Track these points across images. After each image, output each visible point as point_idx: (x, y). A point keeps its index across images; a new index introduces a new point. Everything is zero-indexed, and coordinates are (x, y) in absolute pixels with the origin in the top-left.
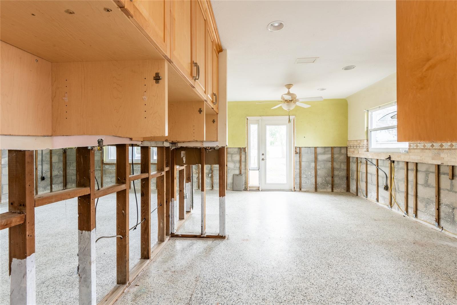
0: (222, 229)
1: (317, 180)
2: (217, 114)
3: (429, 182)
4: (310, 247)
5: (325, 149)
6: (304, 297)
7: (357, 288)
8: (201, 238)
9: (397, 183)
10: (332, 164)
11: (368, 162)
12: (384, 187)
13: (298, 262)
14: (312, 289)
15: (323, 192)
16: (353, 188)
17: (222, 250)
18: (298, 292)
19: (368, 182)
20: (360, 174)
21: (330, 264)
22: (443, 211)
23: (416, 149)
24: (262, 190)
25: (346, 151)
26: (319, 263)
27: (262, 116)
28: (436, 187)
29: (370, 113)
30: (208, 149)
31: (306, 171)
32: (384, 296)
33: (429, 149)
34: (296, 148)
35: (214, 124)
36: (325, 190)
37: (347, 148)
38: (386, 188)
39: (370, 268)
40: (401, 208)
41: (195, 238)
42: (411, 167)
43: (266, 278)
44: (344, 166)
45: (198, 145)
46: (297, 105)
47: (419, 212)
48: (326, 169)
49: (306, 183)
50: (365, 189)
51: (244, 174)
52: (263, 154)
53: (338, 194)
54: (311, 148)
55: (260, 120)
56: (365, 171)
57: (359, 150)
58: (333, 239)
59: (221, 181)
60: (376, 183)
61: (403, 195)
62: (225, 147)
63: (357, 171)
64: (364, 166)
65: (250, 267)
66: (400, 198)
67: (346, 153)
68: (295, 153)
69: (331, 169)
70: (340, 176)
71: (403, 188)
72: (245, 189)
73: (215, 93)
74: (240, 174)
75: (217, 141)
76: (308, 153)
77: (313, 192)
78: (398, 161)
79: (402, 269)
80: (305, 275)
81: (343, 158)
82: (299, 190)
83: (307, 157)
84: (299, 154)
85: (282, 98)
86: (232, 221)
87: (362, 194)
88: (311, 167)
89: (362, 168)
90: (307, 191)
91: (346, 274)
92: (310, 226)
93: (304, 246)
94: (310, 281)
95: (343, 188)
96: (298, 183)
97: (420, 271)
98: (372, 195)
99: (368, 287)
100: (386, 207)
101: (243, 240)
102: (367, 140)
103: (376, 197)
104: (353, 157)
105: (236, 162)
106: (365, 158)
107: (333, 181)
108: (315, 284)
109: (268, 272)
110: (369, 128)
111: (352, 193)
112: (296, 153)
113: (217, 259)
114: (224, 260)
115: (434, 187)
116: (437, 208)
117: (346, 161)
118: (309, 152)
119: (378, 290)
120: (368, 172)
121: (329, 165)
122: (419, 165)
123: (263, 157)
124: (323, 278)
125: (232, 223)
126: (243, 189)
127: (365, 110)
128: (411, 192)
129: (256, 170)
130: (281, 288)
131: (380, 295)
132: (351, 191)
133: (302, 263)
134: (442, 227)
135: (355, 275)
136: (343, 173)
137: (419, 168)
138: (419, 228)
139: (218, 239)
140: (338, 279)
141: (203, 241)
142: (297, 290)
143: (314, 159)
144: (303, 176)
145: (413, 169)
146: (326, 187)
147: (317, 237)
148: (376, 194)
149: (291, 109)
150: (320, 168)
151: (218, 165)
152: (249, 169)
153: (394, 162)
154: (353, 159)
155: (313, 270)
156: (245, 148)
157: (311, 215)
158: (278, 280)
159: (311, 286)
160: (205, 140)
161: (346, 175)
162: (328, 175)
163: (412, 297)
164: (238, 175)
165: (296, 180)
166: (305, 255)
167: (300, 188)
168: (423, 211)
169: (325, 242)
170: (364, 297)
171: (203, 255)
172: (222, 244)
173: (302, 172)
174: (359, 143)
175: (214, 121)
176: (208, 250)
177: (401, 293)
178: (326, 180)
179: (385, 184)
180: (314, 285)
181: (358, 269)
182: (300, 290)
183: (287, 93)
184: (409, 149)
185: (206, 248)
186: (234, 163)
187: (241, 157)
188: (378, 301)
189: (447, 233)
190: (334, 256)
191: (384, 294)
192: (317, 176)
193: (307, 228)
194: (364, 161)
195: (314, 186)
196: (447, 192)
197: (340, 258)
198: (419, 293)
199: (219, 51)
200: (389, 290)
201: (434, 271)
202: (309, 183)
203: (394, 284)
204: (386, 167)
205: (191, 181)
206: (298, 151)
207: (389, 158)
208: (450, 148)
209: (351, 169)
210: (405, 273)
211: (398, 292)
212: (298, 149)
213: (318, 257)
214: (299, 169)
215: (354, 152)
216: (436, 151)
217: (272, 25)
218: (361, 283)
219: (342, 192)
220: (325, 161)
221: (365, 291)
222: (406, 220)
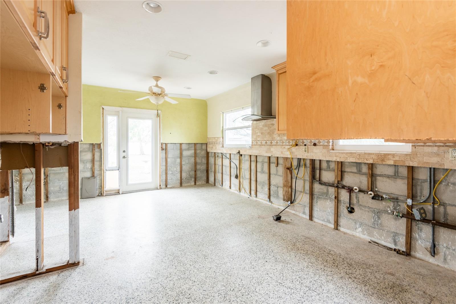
0: (73, 255)
1: (182, 175)
2: (66, 96)
3: (264, 169)
4: (186, 244)
5: (189, 145)
6: (189, 299)
7: (231, 270)
8: (34, 277)
9: (244, 172)
10: (195, 159)
11: (223, 156)
12: (235, 176)
13: (176, 264)
14: (194, 287)
15: (187, 186)
16: (211, 179)
17: (77, 282)
18: (181, 297)
19: (223, 173)
20: (217, 167)
21: (206, 255)
22: (272, 190)
23: (256, 145)
24: (123, 192)
25: (206, 147)
26: (196, 257)
27: (123, 107)
28: (268, 173)
29: (224, 115)
30: (48, 146)
31: (172, 167)
32: (250, 269)
33: (264, 145)
34: (162, 144)
35: (60, 110)
36: (189, 184)
37: (207, 144)
38: (237, 177)
39: (236, 248)
40: (247, 191)
41: (23, 280)
42: (253, 159)
43: (144, 296)
44: (204, 161)
45: (30, 139)
46: (166, 100)
47: (258, 193)
48: (190, 163)
49: (172, 179)
50: (221, 179)
51: (98, 176)
52: (124, 151)
53: (200, 186)
54: (177, 144)
55: (120, 112)
56: (221, 164)
57: (217, 146)
58: (204, 230)
59: (73, 189)
60: (229, 173)
61: (248, 181)
62: (79, 143)
63: (215, 164)
64: (221, 159)
65: (123, 290)
66: (246, 184)
67: (206, 148)
68: (161, 149)
69: (194, 164)
70: (201, 170)
71: (248, 176)
72: (100, 194)
73: (64, 66)
74: (93, 176)
75: (65, 134)
76: (173, 149)
77: (179, 188)
78: (244, 155)
79: (256, 241)
80: (186, 275)
81: (203, 153)
82: (164, 187)
83: (173, 153)
84: (166, 150)
85: (149, 90)
86: (87, 239)
87: (219, 184)
88: (177, 163)
89: (219, 161)
90: (173, 187)
91: (220, 260)
92: (182, 222)
93: (180, 245)
94: (192, 280)
95: (204, 180)
96: (164, 181)
97: (266, 239)
98: (226, 183)
99: (238, 265)
100: (236, 192)
101: (107, 259)
102: (223, 138)
103: (229, 185)
104: (212, 152)
105: (86, 161)
106: (221, 153)
107: (196, 175)
108: (196, 280)
109: (145, 288)
110: (224, 128)
111: (211, 184)
112: (163, 149)
113: (69, 298)
114: (82, 295)
115: (267, 173)
116: (269, 188)
117: (206, 156)
118: (175, 148)
119: (245, 265)
120: (223, 164)
121: (193, 160)
122: (258, 157)
123: (124, 154)
124: (202, 271)
125: (86, 242)
126: (97, 195)
127: (221, 112)
128: (253, 178)
129: (116, 170)
130: (164, 300)
131: (247, 269)
132: (210, 182)
133: (181, 263)
134: (272, 202)
135: (227, 258)
136: (204, 167)
137: (258, 160)
138: (258, 205)
139: (68, 269)
140: (215, 268)
141: (40, 280)
142: (181, 295)
143: (179, 155)
144: (169, 172)
145: (254, 160)
146: (190, 181)
147: (190, 231)
148: (229, 182)
149: (160, 103)
150: (185, 164)
151: (68, 167)
152: (106, 170)
153: (241, 155)
154: (212, 154)
155: (192, 267)
156: (100, 144)
157: (181, 211)
158: (159, 293)
159: (193, 284)
160: (51, 132)
161: (206, 168)
162: (191, 169)
163: (266, 261)
164: (89, 178)
165: (162, 177)
166: (181, 253)
167: (166, 184)
168: (260, 191)
169: (197, 234)
170: (237, 276)
171: (43, 300)
172: (75, 274)
173: (168, 168)
174: (217, 140)
175: (61, 105)
176: (51, 290)
177: (260, 261)
178: (190, 174)
179: (236, 174)
180: (195, 282)
181: (228, 251)
182: (184, 294)
183: (155, 85)
184: (252, 145)
185: (48, 289)
186: (84, 163)
187: (94, 155)
188: (247, 275)
189: (274, 206)
190: (207, 246)
191: (250, 267)
192: (182, 172)
193: (179, 224)
194: (220, 155)
195: (179, 181)
196: (274, 175)
197: (213, 247)
198: (269, 256)
199: (69, 12)
200: (252, 261)
201: (274, 236)
202: (175, 178)
203: (254, 255)
204: (236, 159)
205: (10, 194)
206: (164, 147)
207: (239, 152)
208: (276, 144)
209: (210, 163)
210: (259, 244)
211: (258, 261)
212: (164, 145)
213: (194, 252)
214: (165, 166)
215: (212, 147)
216: (268, 147)
217: (148, 3)
218: (233, 264)
219: (203, 184)
220: (189, 156)
221: (236, 270)
222: (250, 200)
